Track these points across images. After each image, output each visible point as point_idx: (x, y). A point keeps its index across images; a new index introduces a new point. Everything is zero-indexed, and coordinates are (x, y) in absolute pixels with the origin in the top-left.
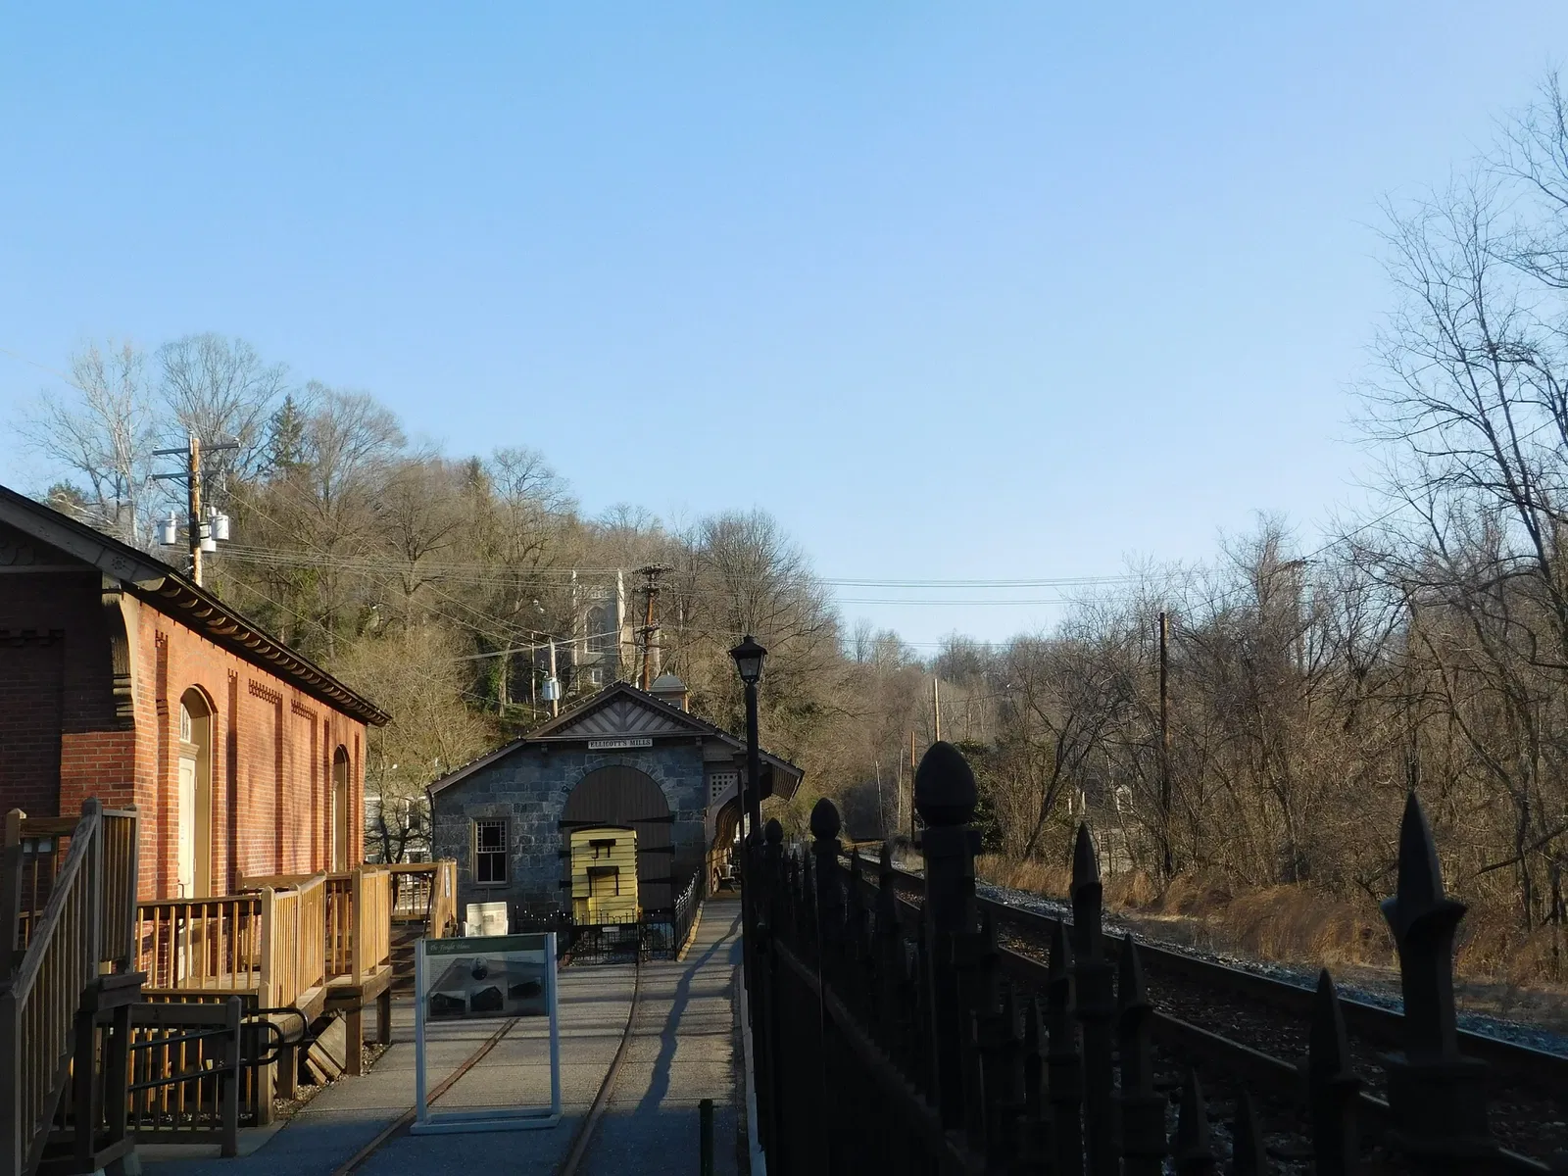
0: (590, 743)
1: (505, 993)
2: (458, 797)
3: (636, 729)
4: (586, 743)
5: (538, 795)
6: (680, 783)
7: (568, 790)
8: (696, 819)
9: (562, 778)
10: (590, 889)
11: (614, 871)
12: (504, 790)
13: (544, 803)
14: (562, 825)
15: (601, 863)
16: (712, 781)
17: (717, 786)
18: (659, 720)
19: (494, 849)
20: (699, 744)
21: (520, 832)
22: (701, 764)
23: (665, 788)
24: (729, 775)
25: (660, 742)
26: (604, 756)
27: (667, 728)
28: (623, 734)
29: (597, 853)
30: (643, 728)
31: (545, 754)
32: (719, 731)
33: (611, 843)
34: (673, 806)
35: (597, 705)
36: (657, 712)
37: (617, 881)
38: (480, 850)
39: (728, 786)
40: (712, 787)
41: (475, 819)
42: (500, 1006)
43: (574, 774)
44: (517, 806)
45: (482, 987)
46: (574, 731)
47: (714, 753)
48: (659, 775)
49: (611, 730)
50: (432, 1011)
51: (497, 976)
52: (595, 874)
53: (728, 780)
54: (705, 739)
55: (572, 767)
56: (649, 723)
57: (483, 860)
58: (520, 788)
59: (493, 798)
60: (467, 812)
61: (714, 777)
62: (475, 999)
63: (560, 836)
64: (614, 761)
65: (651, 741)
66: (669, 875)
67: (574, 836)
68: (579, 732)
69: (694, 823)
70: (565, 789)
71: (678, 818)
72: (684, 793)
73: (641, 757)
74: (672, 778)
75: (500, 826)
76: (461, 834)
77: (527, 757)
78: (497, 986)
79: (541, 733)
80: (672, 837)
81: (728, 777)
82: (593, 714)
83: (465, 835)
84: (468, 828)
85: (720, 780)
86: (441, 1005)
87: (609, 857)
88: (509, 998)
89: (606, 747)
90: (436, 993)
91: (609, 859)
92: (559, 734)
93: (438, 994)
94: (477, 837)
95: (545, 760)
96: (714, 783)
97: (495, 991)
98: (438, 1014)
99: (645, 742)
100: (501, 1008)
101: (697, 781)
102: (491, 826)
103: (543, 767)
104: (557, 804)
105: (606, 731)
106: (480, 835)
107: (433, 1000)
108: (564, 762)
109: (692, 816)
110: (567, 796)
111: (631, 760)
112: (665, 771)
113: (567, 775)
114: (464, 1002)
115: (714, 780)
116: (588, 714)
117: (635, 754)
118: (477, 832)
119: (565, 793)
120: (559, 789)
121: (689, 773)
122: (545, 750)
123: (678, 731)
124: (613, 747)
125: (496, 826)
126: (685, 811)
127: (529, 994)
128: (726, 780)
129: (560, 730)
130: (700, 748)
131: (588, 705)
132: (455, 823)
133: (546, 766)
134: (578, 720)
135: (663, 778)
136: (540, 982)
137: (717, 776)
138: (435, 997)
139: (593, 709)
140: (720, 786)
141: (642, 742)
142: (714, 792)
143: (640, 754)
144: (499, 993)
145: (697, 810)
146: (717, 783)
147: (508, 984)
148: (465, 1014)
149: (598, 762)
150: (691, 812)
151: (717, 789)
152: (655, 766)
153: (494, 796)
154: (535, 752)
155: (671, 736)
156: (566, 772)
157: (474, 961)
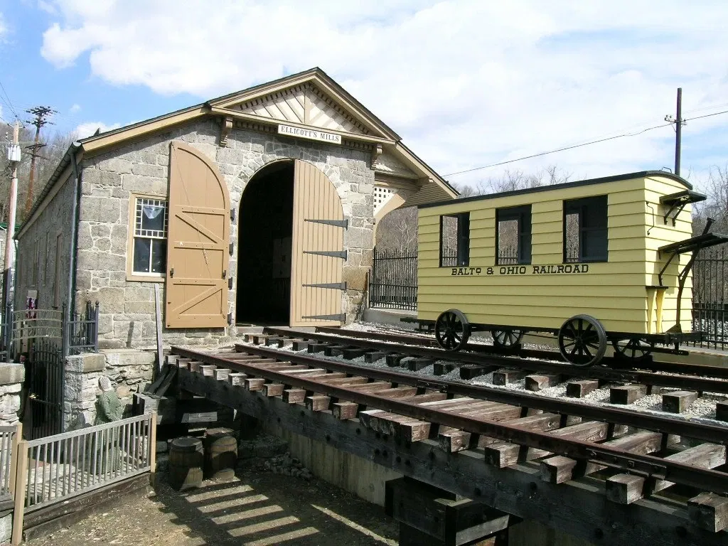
0: (280, 127)
4: (275, 126)
6: (354, 189)
7: (246, 177)
8: (366, 227)
19: (155, 234)
20: (380, 151)
23: (341, 191)
26: (283, 147)
34: (347, 211)
35: (286, 91)
36: (341, 111)
38: (138, 232)
39: (388, 198)
41: (135, 193)
55: (251, 152)
57: (141, 245)
60: (125, 183)
61: (375, 189)
63: (234, 227)
65: (340, 138)
66: (340, 281)
69: (365, 231)
70: (242, 175)
71: (351, 223)
72: (357, 199)
73: (320, 155)
74: (346, 182)
75: (165, 207)
76: (116, 209)
77: (202, 131)
79: (226, 105)
80: (345, 242)
81: (387, 191)
82: (279, 98)
83: (122, 212)
84: (126, 204)
85: (380, 193)
89: (296, 135)
92: (244, 111)
94: (136, 216)
95: (225, 138)
96: (375, 195)
99: (335, 138)
101: (369, 189)
102: (154, 206)
103: (220, 146)
104: (233, 190)
105: (290, 120)
106: (139, 213)
108: (243, 144)
109: (363, 223)
110: (245, 183)
111: (311, 156)
112: (341, 174)
113: (246, 159)
115: (375, 192)
116: (274, 97)
117: (315, 150)
118: (136, 210)
119: (242, 180)
120: (235, 174)
121: (362, 181)
122: (230, 124)
123: (361, 134)
124: (304, 136)
125: (159, 206)
126: (358, 217)
128: (385, 194)
129: (244, 107)
130: (377, 156)
131: (279, 86)
132: (109, 196)
133: (224, 145)
134: (265, 100)
135: (339, 180)
137: (378, 188)
139: (281, 92)
140: (380, 198)
141: (331, 137)
142: (375, 203)
143: (319, 151)
145: (367, 218)
146: (378, 195)
149: (277, 152)
150: (362, 219)
151: (378, 201)
152: (332, 167)
153: (160, 169)
154: (211, 126)
155: (357, 137)
156: (244, 156)
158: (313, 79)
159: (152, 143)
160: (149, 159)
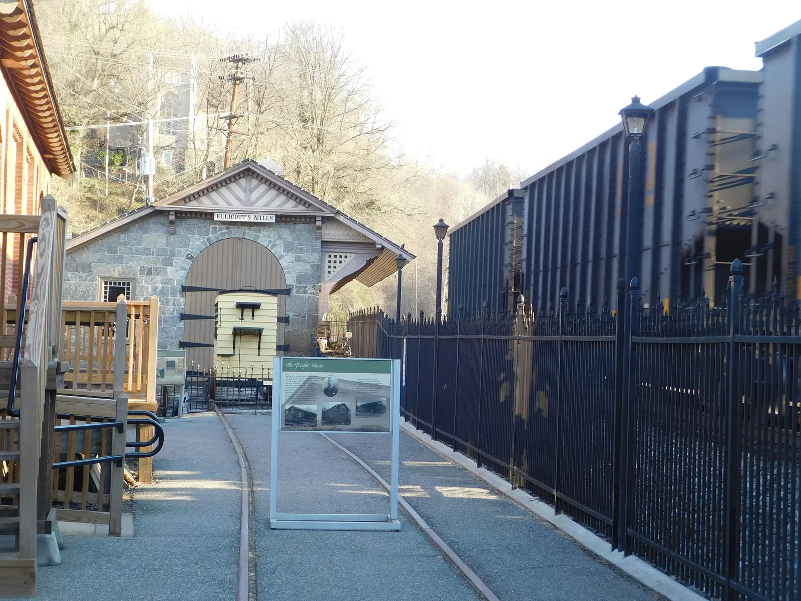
1: (353, 410)
2: (86, 256)
3: (259, 206)
4: (212, 214)
5: (163, 260)
6: (298, 259)
7: (192, 257)
8: (311, 293)
9: (187, 246)
10: (234, 348)
12: (132, 253)
13: (169, 268)
14: (184, 289)
15: (248, 323)
16: (327, 259)
17: (332, 264)
18: (282, 198)
20: (319, 223)
21: (145, 293)
22: (319, 243)
23: (284, 263)
24: (343, 255)
25: (283, 219)
26: (227, 228)
27: (290, 207)
28: (248, 208)
29: (243, 315)
30: (267, 205)
31: (172, 223)
32: (338, 212)
33: (255, 307)
34: (290, 280)
35: (225, 180)
36: (281, 190)
37: (259, 342)
39: (343, 264)
40: (327, 264)
41: (102, 278)
42: (348, 421)
43: (199, 243)
44: (142, 270)
45: (331, 403)
46: (201, 203)
47: (331, 233)
48: (279, 250)
49: (236, 205)
50: (286, 422)
51: (345, 393)
52: (238, 333)
53: (343, 259)
54: (325, 219)
55: (197, 236)
56: (272, 200)
58: (147, 252)
59: (119, 260)
60: (94, 270)
61: (330, 256)
62: (325, 413)
63: (182, 300)
64: (237, 232)
66: (282, 343)
67: (222, 299)
68: (205, 204)
69: (309, 297)
70: (189, 256)
71: (295, 291)
72: (301, 268)
73: (263, 232)
74: (290, 254)
75: (126, 286)
76: (88, 290)
77: (154, 223)
78: (346, 404)
79: (170, 202)
80: (288, 309)
81: (343, 257)
82: (220, 188)
83: (92, 292)
84: (94, 286)
85: (335, 259)
86: (295, 416)
87: (253, 319)
88: (356, 415)
89: (231, 220)
90: (291, 406)
91: (253, 321)
92: (187, 204)
93: (292, 407)
94: (103, 295)
95: (172, 228)
96: (330, 262)
97: (344, 407)
98: (292, 425)
99: (269, 218)
100: (350, 424)
101: (315, 258)
102: (117, 286)
103: (170, 234)
104: (181, 269)
105: (232, 205)
106: (106, 293)
107: (287, 411)
108: (190, 230)
109: (307, 290)
110: (191, 263)
111: (254, 234)
112: (285, 247)
113: (192, 243)
114: (315, 415)
115: (330, 259)
116: (215, 188)
117: (257, 228)
118: (103, 290)
119: (189, 261)
120: (183, 256)
121: (307, 251)
122: (172, 218)
123: (300, 210)
124: (238, 220)
125: (121, 286)
126: (303, 285)
127: (375, 412)
128: (341, 259)
129: (187, 200)
130: (319, 228)
131: (216, 179)
132: (83, 281)
133: (172, 233)
134: (206, 192)
135: (283, 253)
136: (385, 403)
137: (333, 255)
138: (289, 410)
139: (221, 183)
140: (335, 265)
141: (265, 218)
142: (329, 270)
143: (262, 228)
144: (348, 409)
145: (312, 285)
146: (332, 262)
147: (357, 402)
148: (316, 425)
149: (221, 233)
150: (307, 287)
151: (332, 267)
152: (276, 241)
153: (121, 258)
154: (162, 219)
155: (293, 214)
156: (191, 240)
157: (326, 380)
158: (249, 168)
159: (115, 237)
160: (112, 250)
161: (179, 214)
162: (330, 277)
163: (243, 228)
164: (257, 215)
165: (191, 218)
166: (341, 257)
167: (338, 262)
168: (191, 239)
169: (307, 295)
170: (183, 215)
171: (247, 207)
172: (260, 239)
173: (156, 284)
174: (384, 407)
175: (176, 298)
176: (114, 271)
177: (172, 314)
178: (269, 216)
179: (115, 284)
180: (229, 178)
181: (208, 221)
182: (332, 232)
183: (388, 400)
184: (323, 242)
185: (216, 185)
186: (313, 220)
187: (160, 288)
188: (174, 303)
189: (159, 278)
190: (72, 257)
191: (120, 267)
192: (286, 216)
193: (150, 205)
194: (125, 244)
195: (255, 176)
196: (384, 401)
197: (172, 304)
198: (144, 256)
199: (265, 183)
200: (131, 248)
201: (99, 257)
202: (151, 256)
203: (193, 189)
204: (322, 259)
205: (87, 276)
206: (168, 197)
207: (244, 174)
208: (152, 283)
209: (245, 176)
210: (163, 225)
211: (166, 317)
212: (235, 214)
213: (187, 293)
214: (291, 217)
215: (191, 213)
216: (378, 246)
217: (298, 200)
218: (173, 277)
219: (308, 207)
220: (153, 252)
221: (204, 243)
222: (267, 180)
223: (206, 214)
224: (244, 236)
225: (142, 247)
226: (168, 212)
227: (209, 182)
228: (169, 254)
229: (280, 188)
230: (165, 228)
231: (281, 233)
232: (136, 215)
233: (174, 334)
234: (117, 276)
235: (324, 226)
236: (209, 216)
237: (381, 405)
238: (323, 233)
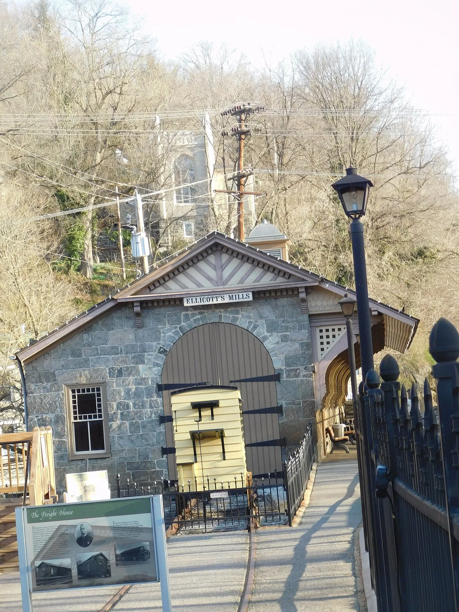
0: (185, 300)
1: (112, 560)
2: (47, 363)
3: (233, 283)
4: (181, 300)
5: (133, 358)
6: (284, 339)
7: (165, 351)
8: (304, 376)
9: (158, 339)
10: (195, 454)
11: (220, 434)
12: (98, 354)
13: (141, 367)
14: (160, 388)
15: (206, 425)
16: (318, 334)
17: (325, 340)
18: (258, 272)
19: (90, 417)
20: (303, 295)
21: (117, 397)
22: (306, 317)
23: (269, 344)
24: (336, 328)
25: (261, 295)
26: (200, 313)
27: (267, 280)
28: (221, 288)
29: (200, 416)
30: (241, 281)
31: (138, 315)
32: (323, 280)
33: (213, 405)
34: (278, 364)
35: (192, 260)
36: (255, 263)
37: (223, 445)
38: (75, 418)
39: (338, 338)
40: (319, 341)
41: (68, 386)
42: (107, 573)
43: (170, 334)
44: (112, 371)
45: (86, 554)
46: (168, 288)
48: (262, 331)
49: (208, 286)
50: (37, 581)
51: (103, 542)
52: (199, 437)
53: (336, 332)
54: (309, 290)
55: (168, 326)
56: (248, 275)
57: (80, 429)
58: (114, 351)
59: (85, 363)
60: (59, 379)
61: (321, 331)
62: (81, 567)
63: (160, 400)
64: (212, 317)
65: (251, 295)
66: (277, 437)
67: (175, 399)
68: (173, 289)
69: (302, 381)
70: (162, 350)
71: (285, 375)
72: (290, 349)
73: (241, 313)
74: (275, 334)
75: (96, 392)
76: (55, 402)
77: (118, 318)
78: (104, 553)
79: (133, 292)
80: (279, 397)
81: (336, 330)
82: (187, 269)
83: (59, 403)
84: (61, 395)
85: (327, 334)
86: (47, 575)
87: (213, 419)
88: (117, 565)
89: (202, 303)
90: (40, 562)
91: (213, 421)
92: (152, 292)
93: (42, 563)
94: (72, 405)
95: (139, 320)
96: (321, 337)
97: (102, 558)
98: (44, 584)
99: (245, 296)
100: (110, 576)
101: (303, 335)
102: (86, 393)
103: (138, 328)
104: (154, 366)
105: (202, 286)
106: (74, 402)
107: (37, 569)
108: (159, 321)
109: (299, 373)
110: (165, 357)
111: (231, 316)
112: (268, 327)
113: (163, 335)
114: (70, 570)
115: (321, 334)
116: (181, 269)
117: (234, 309)
118: (71, 400)
119: (162, 355)
120: (155, 351)
121: (294, 328)
122: (137, 309)
123: (280, 282)
124: (211, 302)
125: (91, 392)
126: (292, 368)
127: (138, 560)
128: (334, 333)
129: (152, 287)
130: (304, 300)
131: (181, 259)
132: (48, 391)
133: (140, 327)
134: (171, 275)
135: (266, 333)
136: (149, 547)
137: (324, 329)
138: (40, 566)
139: (187, 263)
140: (328, 340)
141: (241, 296)
142: (322, 346)
143: (239, 309)
144: (106, 560)
145: (304, 367)
146: (325, 337)
147: (115, 550)
148: (72, 582)
149: (195, 320)
150: (298, 369)
151: (325, 343)
152: (257, 321)
153: (87, 361)
154: (127, 312)
155: (272, 288)
156: (161, 332)
157: (78, 528)
158: (216, 242)
159: (77, 339)
160: (76, 354)
161: (144, 304)
162: (323, 356)
163: (217, 311)
164: (231, 295)
165: (159, 306)
166: (333, 330)
167: (331, 336)
168: (161, 330)
169: (299, 378)
170: (150, 305)
171: (219, 287)
172: (239, 321)
173: (128, 386)
174: (148, 553)
175: (153, 399)
176: (80, 376)
177: (151, 417)
178: (245, 294)
179: (83, 391)
180: (196, 256)
181: (178, 308)
182: (319, 303)
183: (152, 543)
184: (310, 316)
185: (182, 266)
186: (296, 293)
187: (133, 390)
188: (150, 405)
189: (131, 378)
190: (33, 367)
191: (87, 372)
192: (264, 292)
193: (110, 298)
194: (89, 345)
195: (224, 250)
196: (147, 545)
197: (148, 406)
198: (113, 356)
199: (237, 257)
200: (97, 349)
201: (62, 363)
202: (120, 355)
203: (157, 274)
204: (312, 336)
205: (52, 386)
206: (129, 286)
207: (212, 250)
208: (124, 384)
209: (213, 252)
210: (128, 318)
211: (144, 422)
212: (206, 297)
213: (164, 392)
214: (270, 291)
215: (158, 301)
216: (374, 313)
217: (276, 272)
218: (147, 376)
219: (289, 278)
220: (121, 350)
221: (176, 333)
222: (238, 254)
223: (175, 300)
224: (221, 320)
225: (108, 346)
226: (133, 303)
227: (173, 264)
228: (139, 351)
229: (254, 260)
230: (131, 322)
231: (261, 311)
232: (97, 311)
233: (155, 440)
234: (85, 382)
235: (310, 298)
236: (178, 303)
237: (144, 550)
238: (309, 305)
